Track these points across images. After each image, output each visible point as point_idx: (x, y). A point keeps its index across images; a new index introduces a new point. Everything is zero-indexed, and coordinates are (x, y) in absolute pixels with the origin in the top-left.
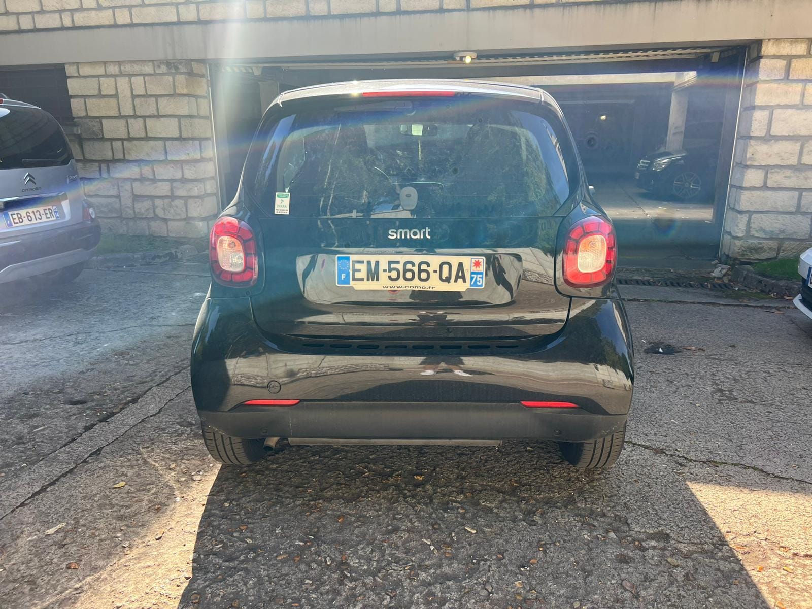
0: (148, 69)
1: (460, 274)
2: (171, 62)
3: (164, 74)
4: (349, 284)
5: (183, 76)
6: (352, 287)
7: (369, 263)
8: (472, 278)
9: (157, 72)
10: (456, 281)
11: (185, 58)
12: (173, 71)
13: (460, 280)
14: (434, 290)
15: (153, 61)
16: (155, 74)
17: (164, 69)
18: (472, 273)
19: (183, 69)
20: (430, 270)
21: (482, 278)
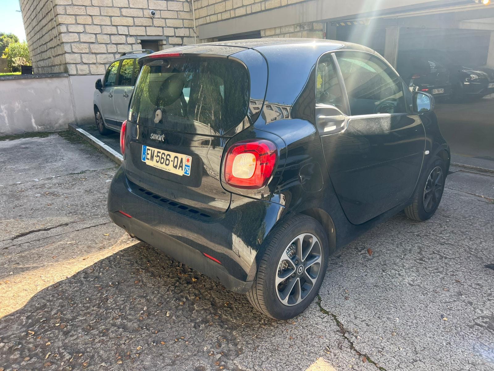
0: (292, 30)
1: (181, 165)
2: (302, 24)
3: (298, 32)
4: (145, 160)
5: (306, 32)
6: (145, 163)
7: (152, 150)
8: (185, 168)
9: (295, 31)
10: (179, 169)
11: (307, 21)
12: (302, 29)
13: (181, 168)
14: (170, 171)
15: (294, 25)
16: (295, 32)
17: (298, 29)
18: (186, 166)
19: (306, 28)
20: (170, 159)
21: (189, 169)
